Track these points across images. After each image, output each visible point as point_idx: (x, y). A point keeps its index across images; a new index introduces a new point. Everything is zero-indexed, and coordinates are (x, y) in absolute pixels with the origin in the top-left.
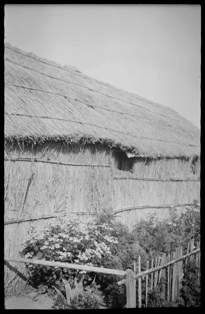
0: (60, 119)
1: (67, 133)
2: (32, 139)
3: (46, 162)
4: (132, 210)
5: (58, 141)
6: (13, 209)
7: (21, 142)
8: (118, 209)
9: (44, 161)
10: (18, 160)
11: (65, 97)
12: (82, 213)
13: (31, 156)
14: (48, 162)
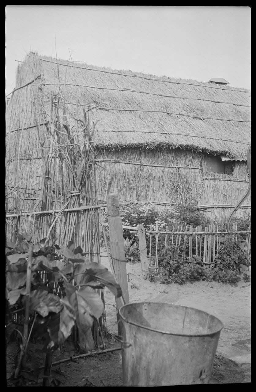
0: (144, 131)
1: (142, 142)
2: (110, 147)
3: (128, 163)
4: (229, 209)
5: (135, 147)
6: (101, 194)
7: (103, 149)
8: (208, 205)
9: (125, 162)
10: (104, 162)
11: (168, 114)
12: (165, 204)
13: (115, 159)
14: (129, 164)
